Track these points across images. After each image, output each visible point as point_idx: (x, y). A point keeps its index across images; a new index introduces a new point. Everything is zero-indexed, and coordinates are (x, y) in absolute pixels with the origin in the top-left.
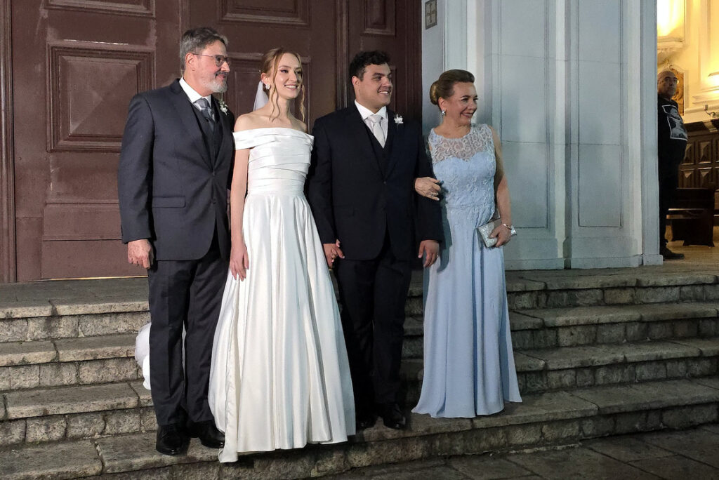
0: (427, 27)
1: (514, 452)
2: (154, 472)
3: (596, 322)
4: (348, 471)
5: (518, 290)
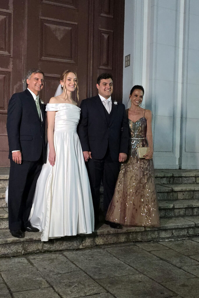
0: (126, 67)
1: (161, 240)
2: (16, 244)
3: (193, 190)
4: (95, 246)
5: (162, 176)
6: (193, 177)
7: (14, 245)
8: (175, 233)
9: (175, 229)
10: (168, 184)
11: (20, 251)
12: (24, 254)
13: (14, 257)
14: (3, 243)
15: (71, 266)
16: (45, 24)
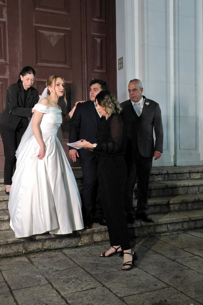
0: (119, 69)
2: (17, 244)
3: (187, 185)
4: (93, 243)
5: (157, 173)
6: (187, 173)
7: (15, 245)
8: (171, 228)
9: (171, 223)
10: (163, 181)
11: (21, 251)
12: (25, 254)
13: (15, 256)
14: (4, 244)
15: (70, 263)
16: (39, 31)
